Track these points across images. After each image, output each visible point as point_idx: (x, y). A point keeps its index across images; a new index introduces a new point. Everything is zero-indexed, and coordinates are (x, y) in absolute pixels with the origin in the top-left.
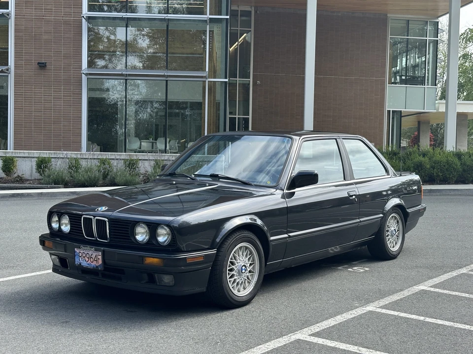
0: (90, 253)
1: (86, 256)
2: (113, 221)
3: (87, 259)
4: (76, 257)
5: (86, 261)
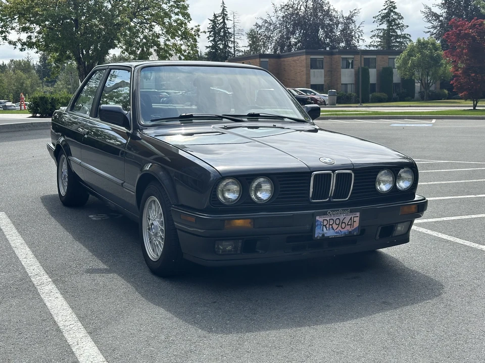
0: (342, 217)
1: (334, 222)
4: (317, 228)
5: (333, 229)
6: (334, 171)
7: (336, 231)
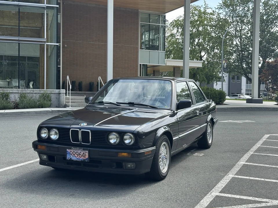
0: (79, 152)
1: (76, 153)
2: (93, 132)
3: (76, 156)
4: (67, 155)
5: (75, 157)
6: (80, 129)
7: (77, 158)
